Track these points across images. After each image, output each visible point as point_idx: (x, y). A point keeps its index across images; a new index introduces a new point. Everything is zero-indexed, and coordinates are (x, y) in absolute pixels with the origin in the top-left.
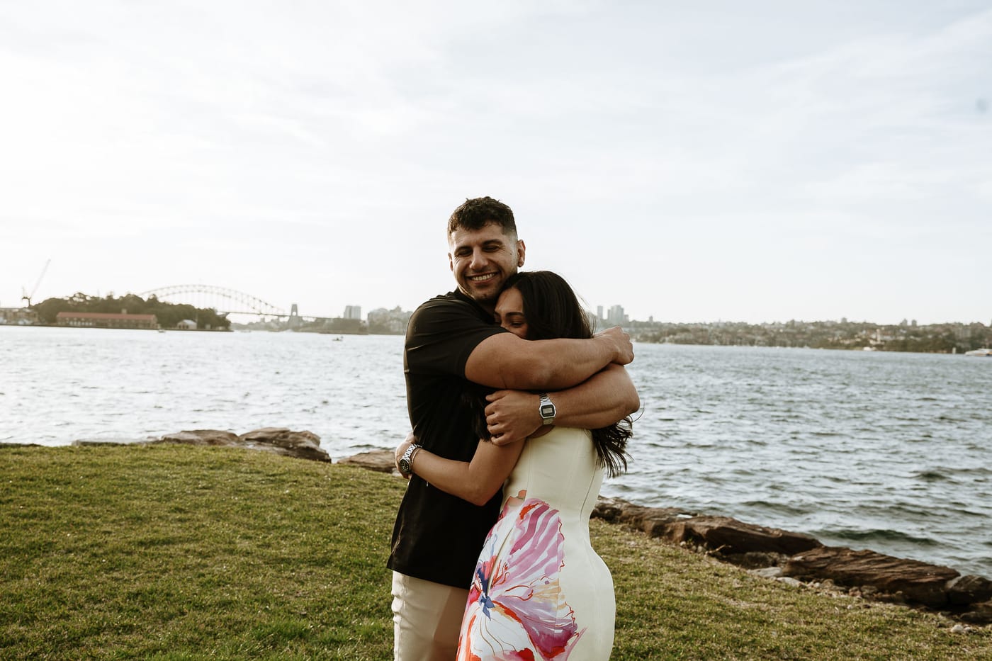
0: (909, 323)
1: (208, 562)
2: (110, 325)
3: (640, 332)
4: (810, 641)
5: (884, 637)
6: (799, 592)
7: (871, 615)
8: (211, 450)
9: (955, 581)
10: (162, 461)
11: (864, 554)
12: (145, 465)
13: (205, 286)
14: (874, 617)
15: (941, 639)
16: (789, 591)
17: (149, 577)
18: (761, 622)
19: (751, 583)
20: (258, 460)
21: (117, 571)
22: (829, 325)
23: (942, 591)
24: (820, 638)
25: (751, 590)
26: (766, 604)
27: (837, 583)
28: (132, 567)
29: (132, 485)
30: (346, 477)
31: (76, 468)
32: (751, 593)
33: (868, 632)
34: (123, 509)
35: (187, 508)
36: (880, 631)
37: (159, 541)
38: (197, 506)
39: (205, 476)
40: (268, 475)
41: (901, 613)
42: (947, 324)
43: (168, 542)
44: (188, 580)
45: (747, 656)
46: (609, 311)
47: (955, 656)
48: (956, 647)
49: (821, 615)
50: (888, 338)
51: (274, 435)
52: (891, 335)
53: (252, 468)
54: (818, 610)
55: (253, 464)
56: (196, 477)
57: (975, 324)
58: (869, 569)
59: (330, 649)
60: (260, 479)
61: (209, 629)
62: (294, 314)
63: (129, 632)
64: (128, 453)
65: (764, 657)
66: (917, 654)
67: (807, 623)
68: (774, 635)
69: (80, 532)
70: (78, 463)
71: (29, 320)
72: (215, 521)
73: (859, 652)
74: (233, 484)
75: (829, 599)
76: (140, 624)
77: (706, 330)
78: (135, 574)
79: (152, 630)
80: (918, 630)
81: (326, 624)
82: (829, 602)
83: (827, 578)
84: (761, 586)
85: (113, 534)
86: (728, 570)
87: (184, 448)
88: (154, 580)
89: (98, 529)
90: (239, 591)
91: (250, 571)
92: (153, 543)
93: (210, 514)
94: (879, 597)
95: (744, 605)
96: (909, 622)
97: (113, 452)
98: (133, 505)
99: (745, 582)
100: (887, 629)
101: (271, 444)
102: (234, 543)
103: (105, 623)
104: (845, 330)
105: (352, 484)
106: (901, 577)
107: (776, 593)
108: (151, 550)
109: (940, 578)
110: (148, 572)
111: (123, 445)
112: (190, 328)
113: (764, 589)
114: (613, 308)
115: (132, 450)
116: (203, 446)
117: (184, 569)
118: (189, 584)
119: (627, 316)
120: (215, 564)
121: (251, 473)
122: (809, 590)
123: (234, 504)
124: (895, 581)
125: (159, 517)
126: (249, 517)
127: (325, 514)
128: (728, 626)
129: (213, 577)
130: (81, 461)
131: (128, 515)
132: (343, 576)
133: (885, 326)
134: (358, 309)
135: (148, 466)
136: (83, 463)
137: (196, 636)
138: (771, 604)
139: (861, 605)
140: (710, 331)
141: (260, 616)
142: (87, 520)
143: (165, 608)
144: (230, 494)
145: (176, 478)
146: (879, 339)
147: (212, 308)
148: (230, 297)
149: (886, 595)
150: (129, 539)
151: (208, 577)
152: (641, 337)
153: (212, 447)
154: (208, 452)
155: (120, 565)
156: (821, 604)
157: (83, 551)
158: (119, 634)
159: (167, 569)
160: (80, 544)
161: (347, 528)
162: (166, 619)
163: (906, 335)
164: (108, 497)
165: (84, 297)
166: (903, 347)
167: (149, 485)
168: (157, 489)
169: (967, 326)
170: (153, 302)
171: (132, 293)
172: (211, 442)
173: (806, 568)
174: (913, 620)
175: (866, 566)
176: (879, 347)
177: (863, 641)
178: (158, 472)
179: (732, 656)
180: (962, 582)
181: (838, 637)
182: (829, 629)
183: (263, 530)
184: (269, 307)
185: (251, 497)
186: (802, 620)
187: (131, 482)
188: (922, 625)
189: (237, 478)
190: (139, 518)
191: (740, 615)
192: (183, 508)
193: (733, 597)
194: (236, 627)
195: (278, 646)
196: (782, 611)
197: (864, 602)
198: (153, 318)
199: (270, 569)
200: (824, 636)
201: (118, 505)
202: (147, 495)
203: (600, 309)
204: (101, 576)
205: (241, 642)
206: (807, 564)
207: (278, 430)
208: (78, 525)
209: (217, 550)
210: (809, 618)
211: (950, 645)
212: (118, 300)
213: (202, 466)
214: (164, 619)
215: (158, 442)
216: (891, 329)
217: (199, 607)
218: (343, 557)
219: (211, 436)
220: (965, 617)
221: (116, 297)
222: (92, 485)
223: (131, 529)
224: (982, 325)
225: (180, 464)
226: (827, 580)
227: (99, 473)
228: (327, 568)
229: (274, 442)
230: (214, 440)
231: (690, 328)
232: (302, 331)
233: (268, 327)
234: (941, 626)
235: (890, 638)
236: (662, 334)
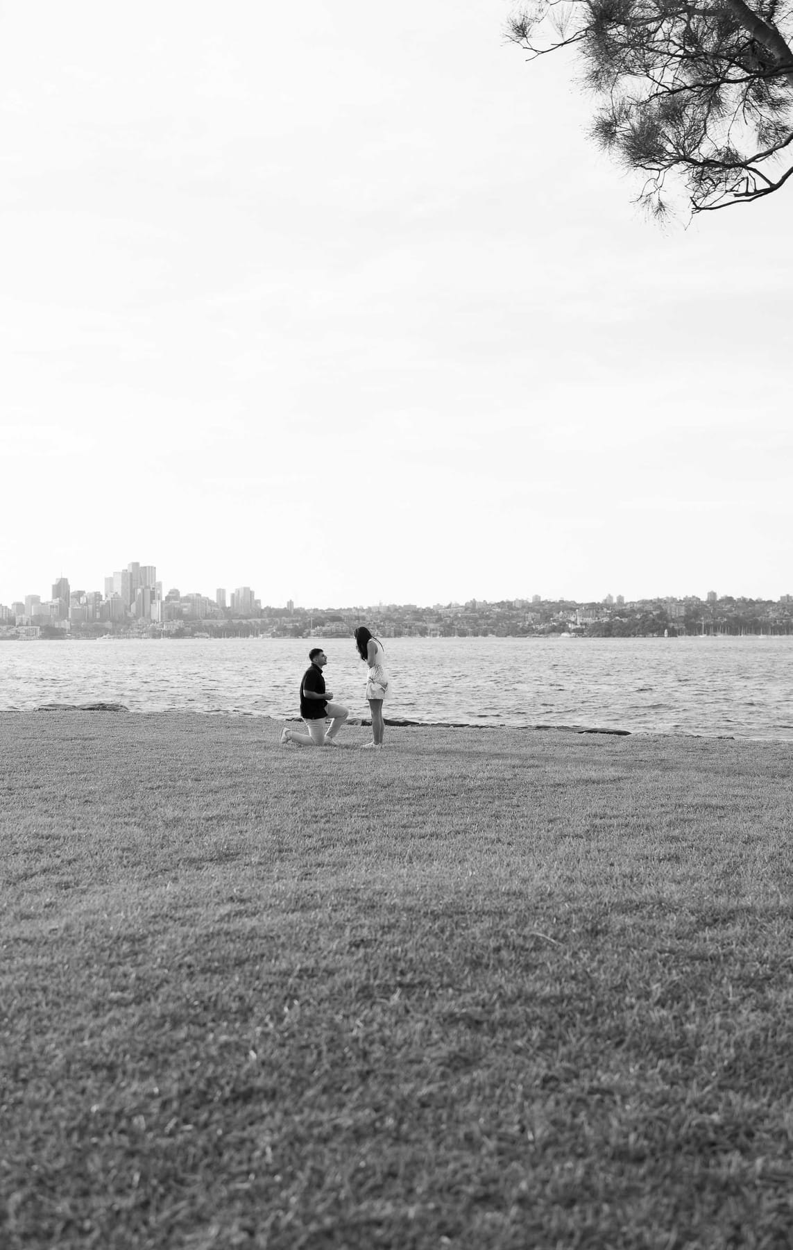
0: (615, 601)
3: (276, 623)
22: (518, 606)
42: (659, 600)
46: (233, 596)
50: (590, 620)
52: (593, 616)
57: (690, 600)
77: (364, 618)
104: (538, 611)
114: (238, 591)
119: (259, 601)
133: (586, 605)
140: (368, 619)
146: (579, 622)
152: (278, 630)
163: (611, 616)
166: (607, 631)
169: (680, 601)
176: (579, 632)
203: (221, 593)
216: (594, 608)
231: (342, 615)
236: (306, 626)
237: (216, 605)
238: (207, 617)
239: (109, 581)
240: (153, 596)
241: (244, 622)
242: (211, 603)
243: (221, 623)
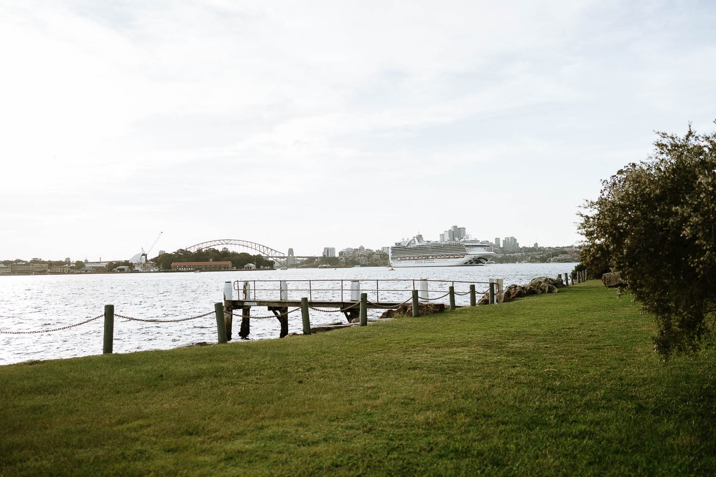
112: (252, 269)
114: (506, 238)
119: (519, 244)
134: (333, 249)
203: (497, 240)
231: (566, 250)
232: (301, 268)
236: (549, 256)
237: (495, 245)
239: (442, 236)
243: (501, 256)
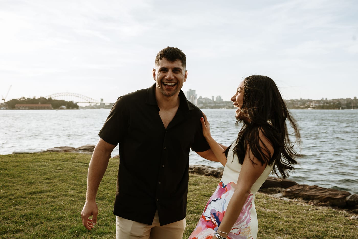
0: (325, 99)
1: (56, 200)
2: (35, 108)
3: (227, 105)
4: (295, 225)
5: (324, 222)
6: (290, 204)
7: (318, 213)
8: (64, 154)
9: (349, 197)
10: (44, 160)
11: (314, 187)
12: (38, 161)
13: (69, 93)
14: (320, 214)
15: (347, 222)
16: (286, 204)
17: (31, 208)
18: (276, 218)
19: (271, 201)
20: (82, 158)
21: (18, 205)
22: (296, 101)
23: (345, 201)
24: (299, 224)
25: (271, 204)
26: (277, 210)
27: (304, 199)
28: (24, 203)
29: (31, 169)
30: (115, 163)
31: (10, 163)
32: (271, 205)
33: (318, 220)
34: (25, 179)
35: (51, 178)
36: (323, 220)
37: (38, 192)
38: (55, 177)
39: (60, 164)
40: (85, 163)
41: (330, 212)
42: (338, 99)
43: (41, 192)
44: (47, 208)
45: (270, 233)
46: (216, 98)
47: (353, 230)
48: (353, 226)
49: (299, 213)
50: (317, 105)
51: (90, 147)
52: (318, 104)
53: (79, 161)
54: (297, 212)
55: (80, 159)
56: (57, 165)
57: (348, 99)
58: (316, 193)
59: (101, 237)
60: (82, 165)
61: (52, 229)
62: (102, 102)
63: (18, 232)
64: (32, 156)
65: (277, 233)
66: (338, 230)
67: (294, 217)
68: (281, 223)
69: (6, 190)
70: (12, 161)
71: (5, 107)
72: (62, 183)
73: (315, 230)
74: (71, 168)
75: (301, 207)
76: (23, 228)
78: (25, 206)
79: (28, 231)
80: (338, 219)
81: (100, 225)
82: (302, 208)
83: (300, 197)
84: (275, 202)
85: (20, 190)
86: (262, 196)
87: (54, 154)
88: (32, 209)
89: (14, 188)
90: (67, 212)
91: (72, 203)
92: (35, 193)
93: (59, 180)
94: (320, 204)
95: (268, 210)
96: (334, 216)
97: (27, 156)
98: (30, 177)
99: (268, 201)
100: (325, 219)
101: (88, 151)
102: (68, 192)
103: (8, 229)
104: (301, 102)
105: (117, 166)
106: (328, 196)
107: (281, 205)
108: (34, 196)
109: (344, 196)
110: (31, 205)
111: (31, 153)
112: (64, 108)
113: (276, 203)
114: (217, 97)
115: (34, 155)
116: (62, 153)
117: (46, 203)
118: (47, 210)
119: (223, 99)
120: (59, 201)
121: (78, 163)
122: (293, 203)
123: (70, 176)
124: (326, 198)
125: (40, 182)
126: (75, 181)
127: (105, 178)
128: (262, 220)
129: (57, 206)
130: (13, 160)
131: (27, 182)
132: (109, 204)
133: (316, 100)
135: (39, 161)
136: (13, 161)
137: (46, 233)
138: (279, 210)
139: (314, 208)
141: (74, 223)
142: (10, 184)
143: (35, 221)
144: (69, 171)
145: (49, 166)
146: (314, 105)
147: (72, 101)
148: (78, 97)
149: (323, 203)
150: (25, 192)
151: (55, 206)
152: (228, 107)
153: (65, 153)
154: (63, 155)
155: (20, 203)
156: (299, 209)
157: (6, 197)
158: (14, 233)
159: (39, 204)
160: (5, 195)
161: (113, 184)
162: (34, 225)
163: (324, 103)
164: (20, 175)
165: (25, 98)
166: (323, 108)
167: (38, 169)
168: (40, 170)
169: (345, 99)
170: (50, 99)
171: (42, 97)
172: (65, 151)
173: (292, 193)
174: (335, 214)
175: (315, 192)
176: (314, 108)
177: (316, 225)
178: (42, 164)
179: (264, 233)
180: (352, 197)
181: (306, 223)
182: (302, 219)
183: (80, 186)
184: (92, 100)
185: (77, 173)
186: (291, 216)
187: (31, 168)
188: (339, 216)
189: (72, 165)
190: (32, 183)
191: (267, 215)
192: (50, 178)
193: (264, 207)
194: (63, 228)
195: (79, 236)
196: (283, 212)
197: (315, 207)
198: (50, 105)
199: (80, 202)
200: (301, 223)
201: (24, 178)
202: (36, 173)
203: (213, 97)
204: (11, 208)
205: (64, 235)
206: (292, 192)
207: (91, 145)
208: (6, 186)
209: (60, 195)
210: (294, 215)
211: (351, 225)
212: (37, 99)
213: (60, 161)
214: (34, 226)
215: (45, 152)
216: (318, 101)
217: (50, 220)
218: (110, 196)
219: (65, 149)
220: (354, 211)
221: (36, 98)
222: (15, 170)
223: (27, 187)
224: (351, 99)
225: (51, 160)
226: (300, 198)
227: (19, 165)
228: (103, 201)
229: (89, 150)
230: (66, 150)
233: (92, 108)
234: (346, 217)
235: (327, 223)
237: (211, 100)
238: (209, 103)
240: (195, 98)
241: (219, 105)
242: (210, 100)
243: (213, 105)
